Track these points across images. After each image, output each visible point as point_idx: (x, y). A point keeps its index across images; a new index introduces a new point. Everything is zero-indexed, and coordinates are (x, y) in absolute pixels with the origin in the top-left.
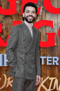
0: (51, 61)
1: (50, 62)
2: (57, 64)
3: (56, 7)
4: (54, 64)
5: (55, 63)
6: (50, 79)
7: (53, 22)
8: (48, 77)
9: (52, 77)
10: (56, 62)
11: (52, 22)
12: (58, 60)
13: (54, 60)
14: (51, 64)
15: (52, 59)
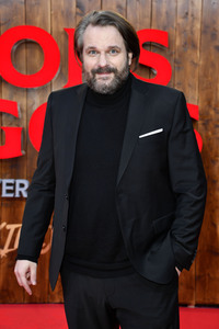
0: (11, 188)
1: (8, 191)
2: (25, 195)
3: (24, 73)
4: (17, 195)
5: (20, 193)
6: (8, 227)
7: (19, 104)
8: (4, 224)
9: (13, 223)
10: (23, 190)
11: (15, 104)
12: (26, 187)
13: (17, 185)
14: (11, 195)
15: (14, 185)
